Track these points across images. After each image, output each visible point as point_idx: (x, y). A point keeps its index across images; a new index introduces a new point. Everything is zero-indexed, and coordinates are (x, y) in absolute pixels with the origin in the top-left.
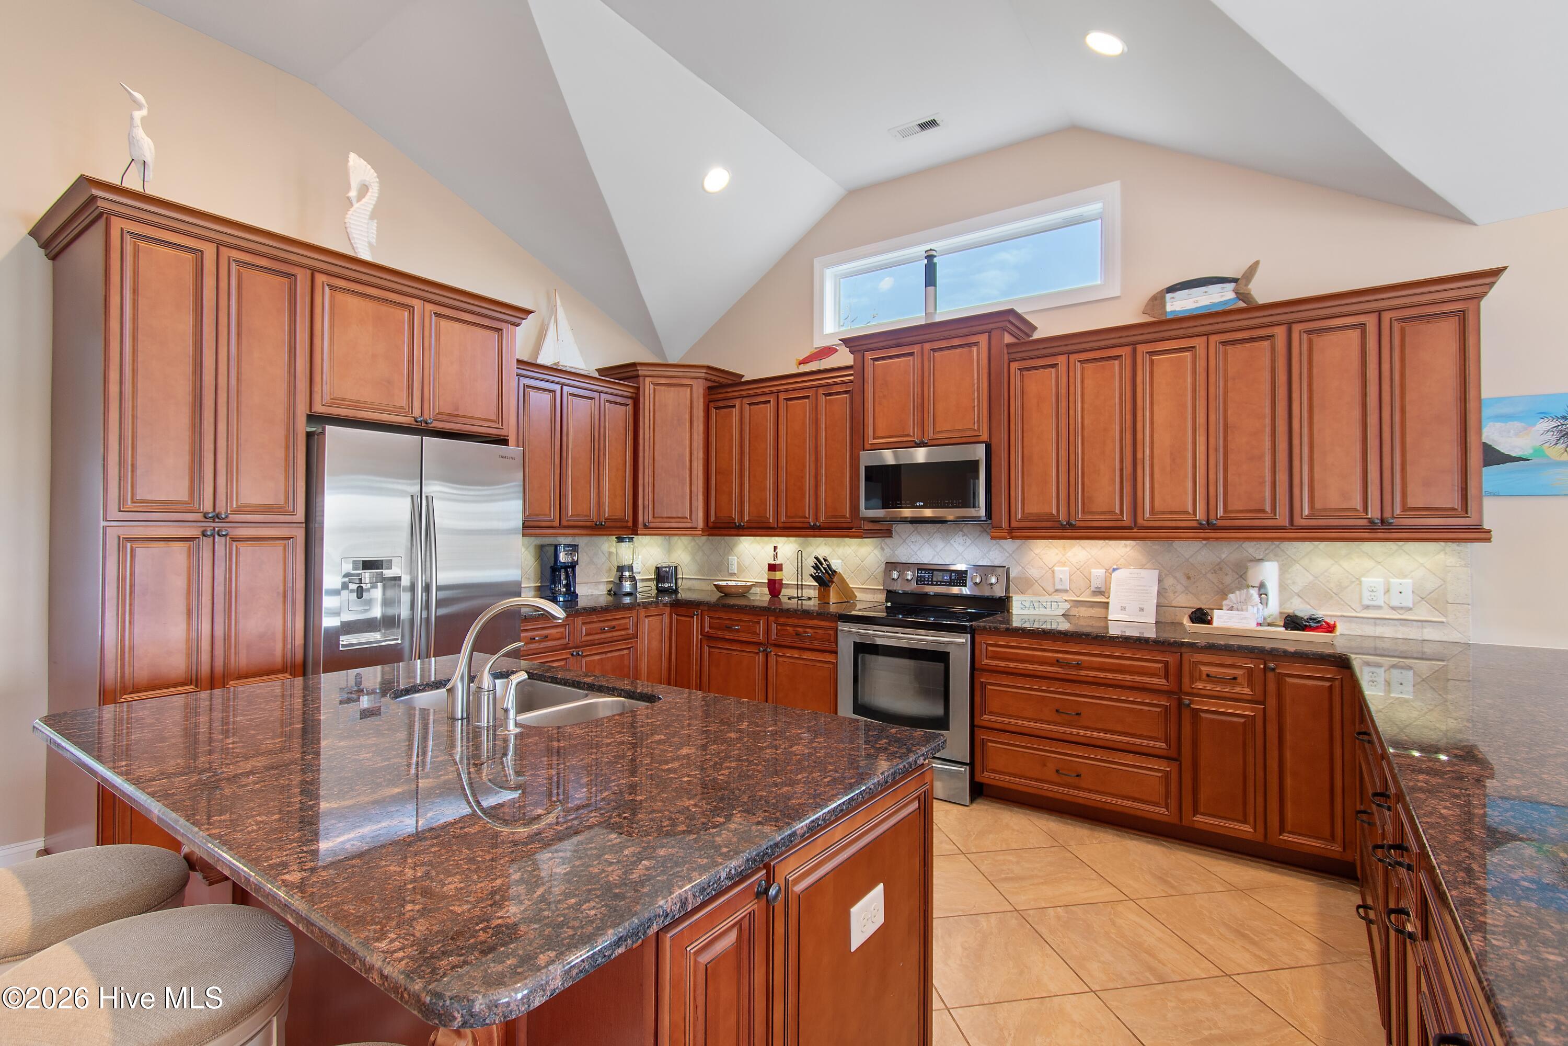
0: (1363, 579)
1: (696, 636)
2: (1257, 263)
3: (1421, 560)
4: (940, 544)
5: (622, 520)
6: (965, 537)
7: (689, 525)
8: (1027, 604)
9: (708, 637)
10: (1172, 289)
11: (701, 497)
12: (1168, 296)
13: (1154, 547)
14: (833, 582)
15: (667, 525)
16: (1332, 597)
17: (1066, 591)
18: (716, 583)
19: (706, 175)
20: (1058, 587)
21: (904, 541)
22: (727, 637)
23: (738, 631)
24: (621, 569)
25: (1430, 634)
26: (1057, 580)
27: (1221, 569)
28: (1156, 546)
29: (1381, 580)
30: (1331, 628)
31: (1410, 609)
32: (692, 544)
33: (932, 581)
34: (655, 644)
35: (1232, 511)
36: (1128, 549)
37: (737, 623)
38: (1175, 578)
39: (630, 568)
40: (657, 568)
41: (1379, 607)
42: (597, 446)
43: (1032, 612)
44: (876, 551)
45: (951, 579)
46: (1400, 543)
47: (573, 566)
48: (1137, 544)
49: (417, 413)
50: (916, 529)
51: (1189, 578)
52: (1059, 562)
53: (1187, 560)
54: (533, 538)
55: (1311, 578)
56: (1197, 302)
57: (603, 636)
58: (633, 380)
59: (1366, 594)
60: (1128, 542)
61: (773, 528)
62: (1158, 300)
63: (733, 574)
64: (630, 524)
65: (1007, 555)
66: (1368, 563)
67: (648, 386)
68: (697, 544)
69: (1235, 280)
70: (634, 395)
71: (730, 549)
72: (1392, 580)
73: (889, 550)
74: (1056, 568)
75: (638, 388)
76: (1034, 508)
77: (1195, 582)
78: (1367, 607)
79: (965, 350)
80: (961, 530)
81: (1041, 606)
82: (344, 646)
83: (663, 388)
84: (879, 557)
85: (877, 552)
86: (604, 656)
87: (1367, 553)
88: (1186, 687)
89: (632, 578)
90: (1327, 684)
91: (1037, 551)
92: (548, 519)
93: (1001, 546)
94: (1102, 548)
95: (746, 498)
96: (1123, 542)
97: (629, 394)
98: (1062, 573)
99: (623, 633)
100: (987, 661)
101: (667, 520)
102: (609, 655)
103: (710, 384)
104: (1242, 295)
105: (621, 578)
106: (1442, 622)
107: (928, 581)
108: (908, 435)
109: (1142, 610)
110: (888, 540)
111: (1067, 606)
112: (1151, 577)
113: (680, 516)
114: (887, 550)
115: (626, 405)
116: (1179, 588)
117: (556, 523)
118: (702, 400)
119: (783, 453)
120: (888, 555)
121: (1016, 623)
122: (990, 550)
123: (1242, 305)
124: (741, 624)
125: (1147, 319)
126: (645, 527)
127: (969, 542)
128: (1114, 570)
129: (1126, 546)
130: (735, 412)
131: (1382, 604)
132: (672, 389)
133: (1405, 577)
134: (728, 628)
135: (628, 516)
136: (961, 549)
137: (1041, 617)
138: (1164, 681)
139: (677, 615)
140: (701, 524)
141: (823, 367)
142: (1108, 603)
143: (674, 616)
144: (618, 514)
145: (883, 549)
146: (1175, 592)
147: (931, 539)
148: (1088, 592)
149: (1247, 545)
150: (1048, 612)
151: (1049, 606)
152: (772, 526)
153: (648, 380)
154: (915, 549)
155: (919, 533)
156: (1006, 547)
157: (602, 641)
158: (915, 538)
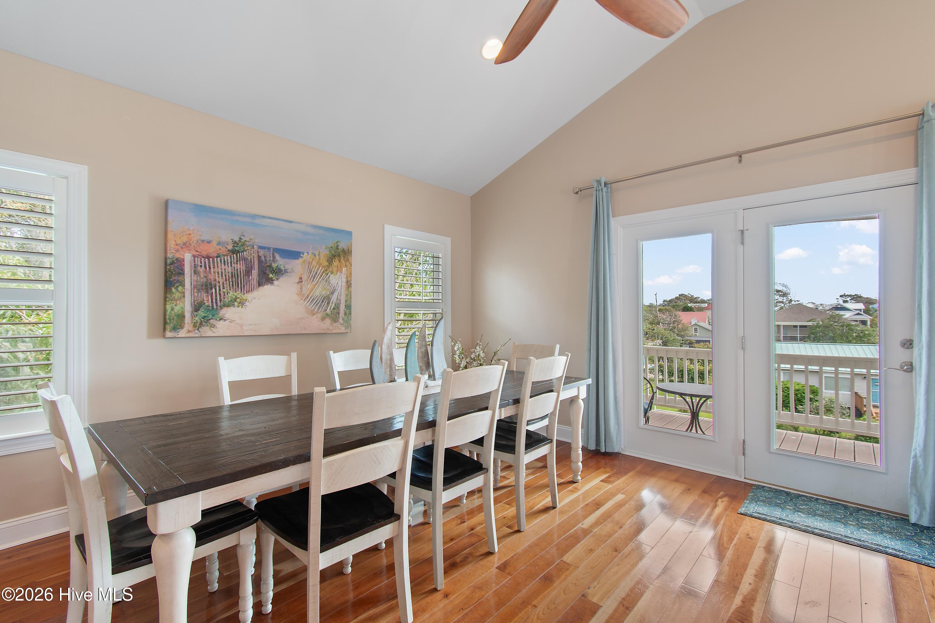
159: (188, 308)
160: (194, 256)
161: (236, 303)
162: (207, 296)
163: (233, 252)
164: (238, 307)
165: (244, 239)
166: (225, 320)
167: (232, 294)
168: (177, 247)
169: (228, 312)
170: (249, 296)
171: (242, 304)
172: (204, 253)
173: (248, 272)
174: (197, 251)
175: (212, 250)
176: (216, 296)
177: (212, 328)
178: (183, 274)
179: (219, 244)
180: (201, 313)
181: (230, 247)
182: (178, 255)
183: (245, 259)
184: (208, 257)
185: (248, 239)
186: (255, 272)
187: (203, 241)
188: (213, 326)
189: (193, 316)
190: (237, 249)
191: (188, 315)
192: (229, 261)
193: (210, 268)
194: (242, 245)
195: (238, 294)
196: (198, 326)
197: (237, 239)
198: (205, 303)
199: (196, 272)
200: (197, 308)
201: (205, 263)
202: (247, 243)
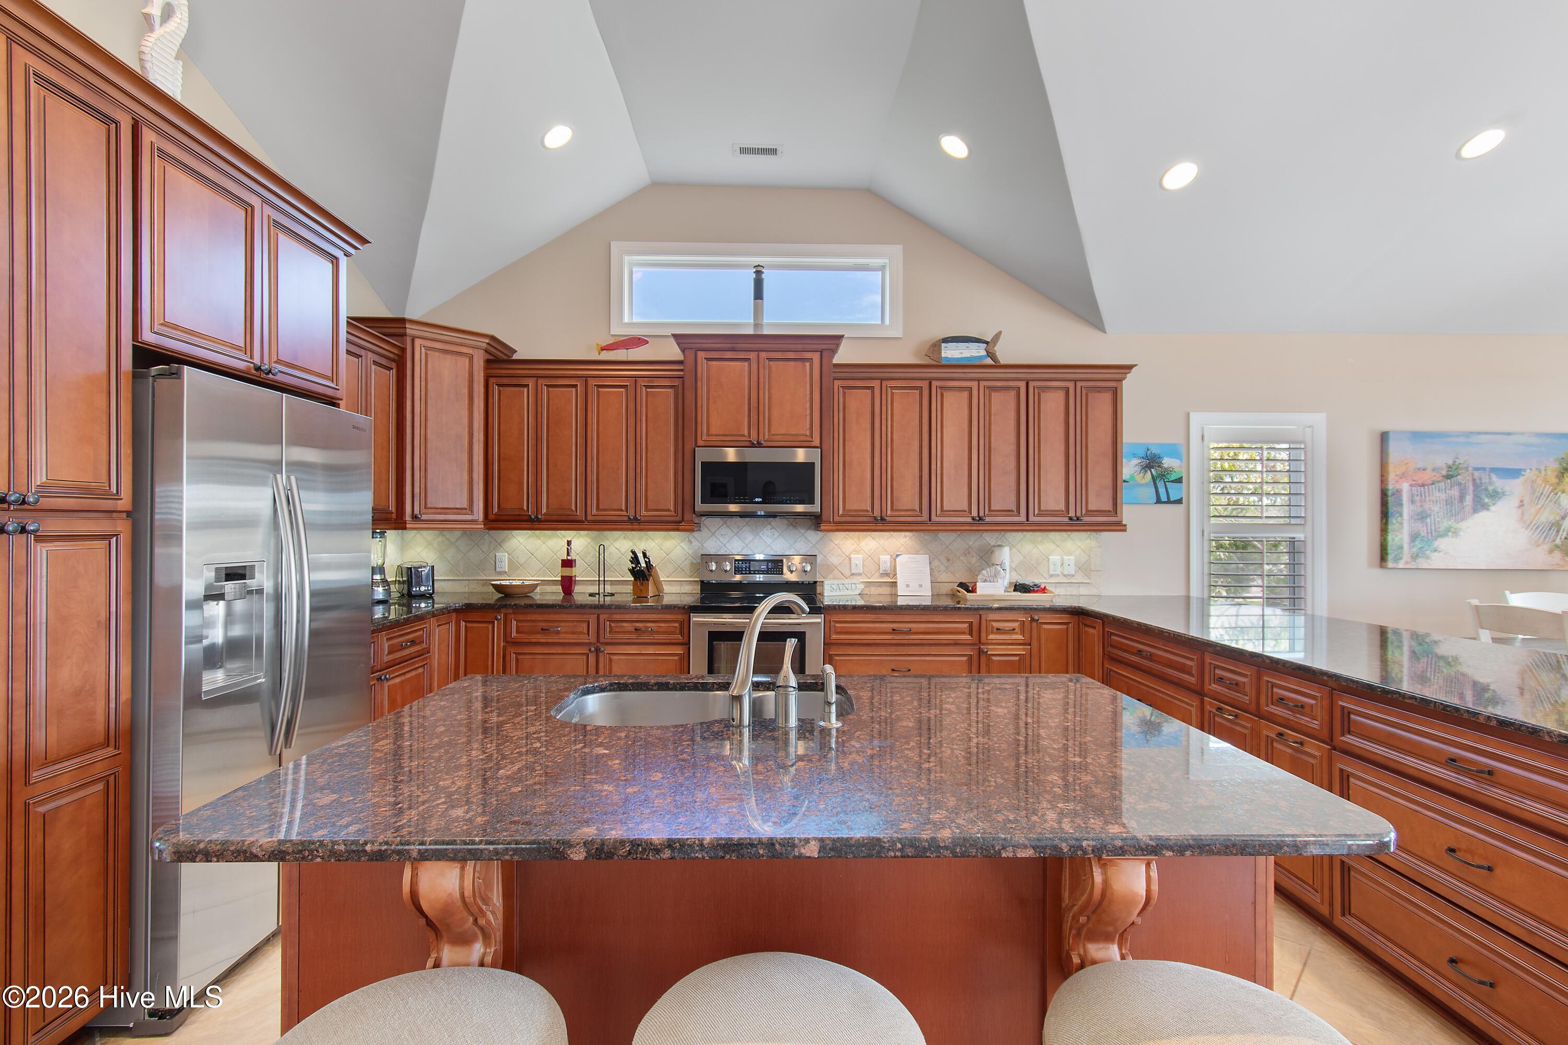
0: (1050, 557)
1: (497, 644)
2: (1000, 333)
3: (1079, 543)
4: (749, 537)
7: (469, 517)
8: (835, 587)
9: (515, 643)
10: (946, 340)
11: (481, 486)
12: (943, 345)
13: (926, 537)
14: (651, 576)
15: (437, 517)
16: (1033, 570)
17: (860, 574)
18: (492, 583)
19: (549, 130)
20: (853, 571)
21: (714, 534)
22: (544, 641)
23: (558, 633)
25: (1083, 591)
26: (853, 566)
27: (969, 553)
28: (927, 537)
29: (1059, 557)
30: (1044, 590)
31: (1074, 575)
33: (750, 570)
34: (443, 658)
35: (993, 511)
36: (907, 539)
37: (557, 624)
38: (939, 560)
39: (382, 569)
41: (1057, 575)
43: (838, 593)
44: (683, 545)
45: (768, 568)
46: (1069, 533)
48: (914, 535)
49: (257, 360)
50: (725, 523)
51: (948, 560)
52: (854, 550)
53: (947, 547)
55: (1022, 557)
56: (961, 353)
57: (403, 653)
59: (1052, 567)
60: (907, 534)
61: (580, 521)
62: (936, 347)
63: (509, 573)
64: (394, 515)
65: (811, 545)
66: (1052, 546)
67: (417, 349)
68: (448, 539)
69: (987, 343)
70: (397, 358)
71: (501, 544)
72: (1064, 557)
73: (697, 543)
74: (852, 556)
75: (404, 350)
76: (853, 505)
77: (953, 563)
78: (1052, 576)
79: (799, 363)
80: (770, 524)
81: (844, 588)
83: (438, 354)
84: (686, 549)
85: (686, 545)
86: (403, 678)
87: (1052, 540)
88: (983, 640)
89: (385, 582)
90: (1065, 627)
91: (836, 542)
93: (806, 538)
94: (888, 538)
95: (544, 489)
96: (903, 533)
98: (857, 559)
99: (418, 648)
100: (835, 637)
101: (443, 511)
102: (408, 676)
103: (490, 356)
104: (991, 354)
105: (374, 582)
106: (1089, 583)
107: (746, 570)
109: (921, 586)
110: (696, 534)
111: (862, 586)
112: (924, 559)
113: (457, 507)
114: (695, 543)
115: (391, 369)
116: (942, 568)
118: (482, 373)
119: (593, 442)
120: (696, 548)
121: (827, 602)
122: (796, 542)
123: (989, 361)
124: (562, 624)
125: (926, 361)
126: (414, 519)
127: (777, 534)
128: (898, 556)
129: (905, 536)
130: (528, 391)
131: (1060, 573)
133: (1071, 555)
134: (546, 631)
135: (392, 506)
136: (769, 541)
137: (844, 597)
138: (968, 637)
139: (466, 622)
140: (477, 516)
141: (630, 359)
142: (896, 582)
143: (463, 624)
144: (383, 504)
145: (690, 542)
146: (939, 571)
147: (741, 532)
148: (877, 574)
149: (985, 535)
150: (849, 593)
151: (850, 588)
153: (418, 341)
154: (725, 541)
155: (728, 526)
156: (810, 538)
157: (402, 659)
158: (724, 530)
159: (1406, 538)
160: (1411, 486)
161: (1450, 533)
162: (1423, 526)
163: (1448, 477)
164: (1452, 537)
165: (1458, 461)
166: (1440, 552)
167: (1445, 524)
168: (1397, 478)
169: (1442, 543)
170: (1463, 525)
171: (1456, 533)
172: (1420, 482)
173: (1462, 498)
174: (1414, 480)
175: (1427, 477)
176: (1431, 526)
177: (1428, 560)
178: (1402, 505)
179: (1434, 470)
180: (1418, 544)
181: (1444, 473)
182: (1398, 487)
183: (1460, 484)
184: (1423, 485)
185: (1462, 462)
186: (1469, 499)
187: (1419, 469)
188: (1428, 557)
189: (1411, 547)
190: (1451, 473)
191: (1406, 546)
192: (1443, 488)
193: (1425, 496)
194: (1456, 469)
195: (1451, 523)
196: (1415, 557)
197: (1450, 463)
198: (1420, 534)
199: (1413, 502)
200: (1414, 537)
201: (1421, 492)
202: (1461, 466)
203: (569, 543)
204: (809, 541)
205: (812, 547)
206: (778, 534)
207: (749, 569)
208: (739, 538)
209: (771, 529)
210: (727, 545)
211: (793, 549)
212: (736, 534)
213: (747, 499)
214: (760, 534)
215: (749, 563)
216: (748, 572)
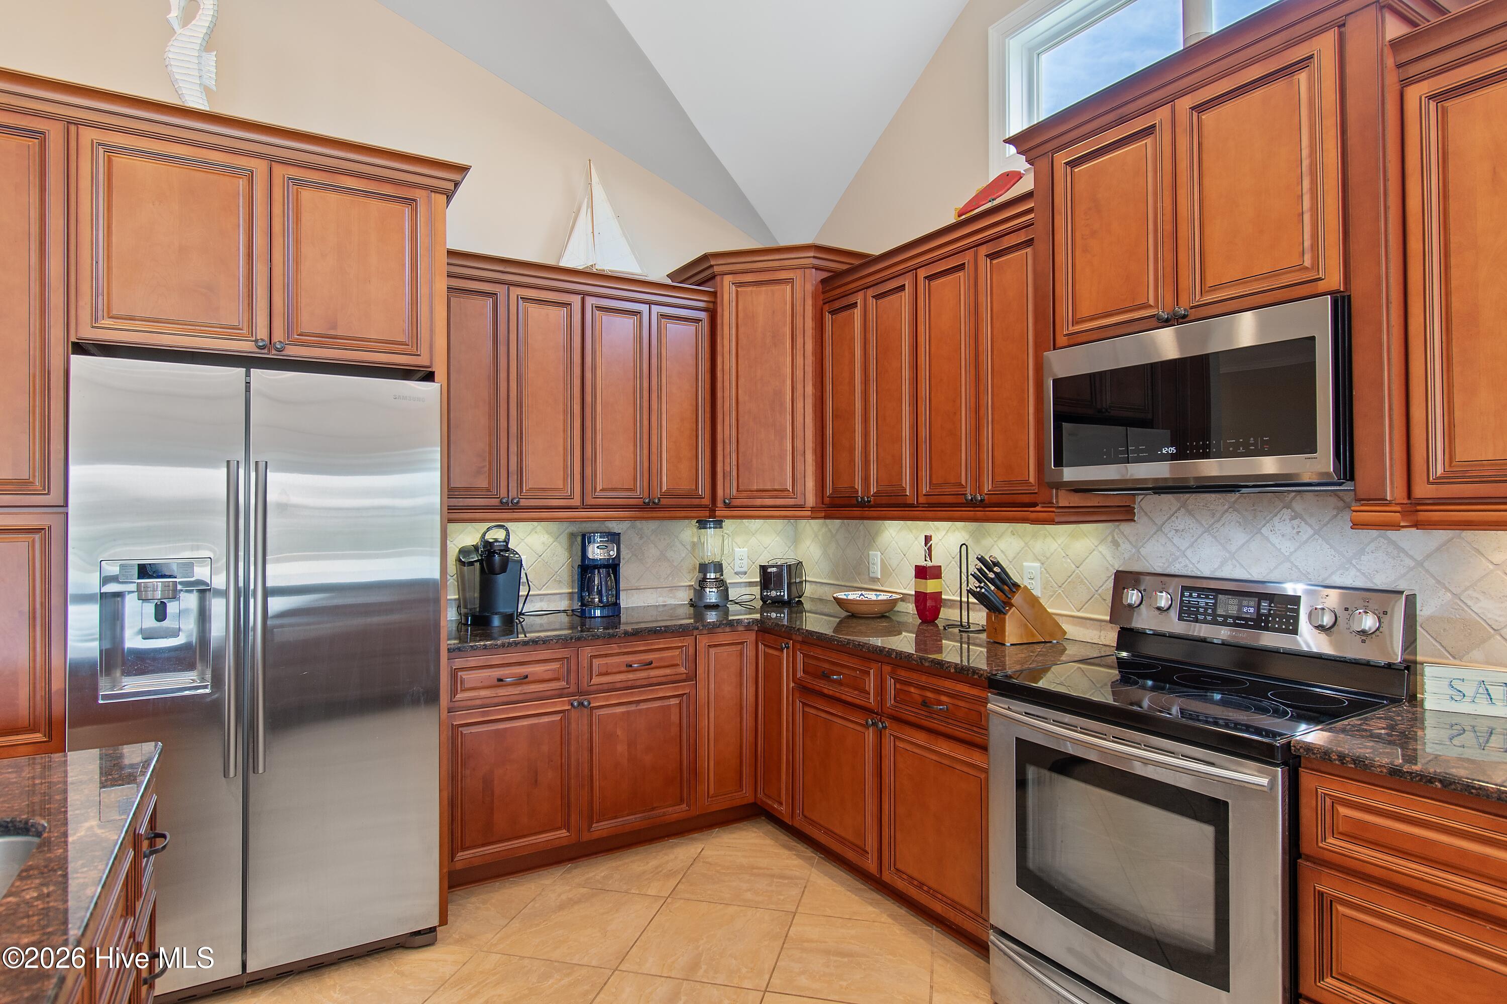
1: (787, 685)
4: (1238, 536)
5: (692, 494)
6: (1296, 522)
7: (791, 502)
9: (803, 689)
11: (810, 457)
14: (1011, 605)
15: (758, 502)
21: (1160, 529)
22: (826, 691)
23: (839, 683)
24: (703, 568)
32: (824, 530)
33: (1215, 615)
34: (728, 689)
37: (838, 669)
39: (719, 567)
40: (763, 569)
42: (646, 385)
44: (1102, 548)
45: (1259, 614)
47: (613, 567)
49: (262, 333)
50: (1184, 505)
54: (565, 524)
57: (631, 676)
58: (710, 283)
61: (911, 506)
63: (875, 580)
64: (707, 501)
65: (1409, 562)
67: (727, 287)
70: (711, 306)
71: (871, 539)
73: (1128, 546)
75: (714, 294)
76: (1484, 449)
79: (1279, 83)
80: (1288, 506)
82: (105, 697)
83: (749, 289)
84: (1109, 558)
85: (1105, 550)
86: (633, 708)
89: (722, 585)
91: (1498, 558)
92: (563, 494)
95: (873, 456)
97: (701, 304)
99: (668, 671)
100: (1332, 842)
101: (759, 494)
102: (643, 706)
103: (825, 275)
105: (703, 582)
107: (1205, 614)
108: (1146, 306)
110: (1126, 527)
113: (776, 487)
114: (1125, 546)
115: (697, 321)
117: (576, 501)
118: (809, 302)
119: (924, 374)
120: (1127, 556)
122: (1362, 552)
124: (845, 671)
126: (728, 506)
127: (1307, 531)
130: (857, 312)
132: (764, 288)
134: (826, 676)
135: (703, 489)
136: (1286, 546)
139: (765, 645)
140: (811, 500)
143: (761, 646)
144: (685, 485)
145: (1116, 544)
147: (1217, 525)
152: (909, 501)
153: (727, 279)
154: (1184, 545)
155: (1190, 513)
156: (1405, 545)
157: (630, 684)
158: (1183, 521)
203: (928, 539)
204: (1403, 550)
205: (1412, 569)
206: (1310, 532)
207: (1214, 610)
208: (1215, 537)
209: (1292, 519)
210: (1189, 553)
211: (1353, 572)
212: (1207, 531)
213: (1142, 451)
214: (1264, 530)
215: (1215, 598)
216: (1209, 618)
